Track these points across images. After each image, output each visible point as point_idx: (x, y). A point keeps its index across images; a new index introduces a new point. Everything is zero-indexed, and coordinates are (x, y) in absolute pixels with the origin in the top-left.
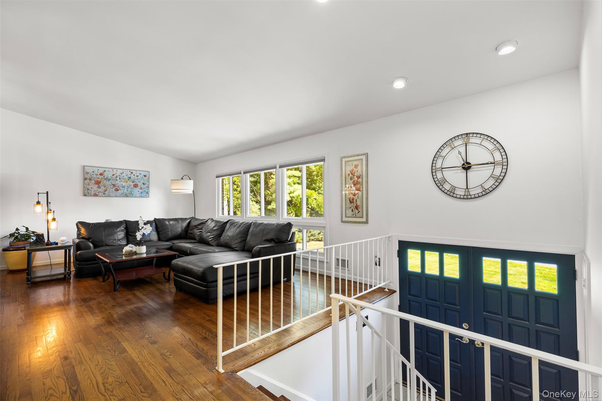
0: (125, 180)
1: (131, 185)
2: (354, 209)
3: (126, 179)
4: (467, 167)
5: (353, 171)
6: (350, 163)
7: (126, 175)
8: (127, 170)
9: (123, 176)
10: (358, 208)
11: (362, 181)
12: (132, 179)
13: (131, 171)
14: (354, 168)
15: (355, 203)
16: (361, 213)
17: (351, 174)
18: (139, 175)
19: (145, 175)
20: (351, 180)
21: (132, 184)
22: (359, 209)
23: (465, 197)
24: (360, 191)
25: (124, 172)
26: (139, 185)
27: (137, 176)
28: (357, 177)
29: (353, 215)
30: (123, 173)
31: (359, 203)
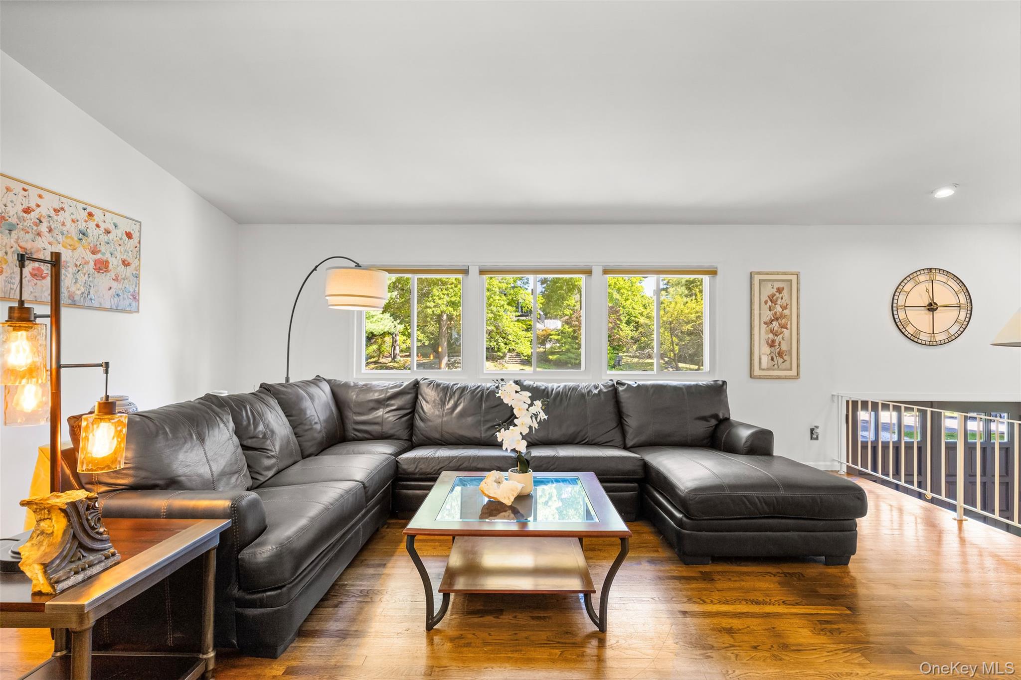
0: (69, 241)
1: (87, 263)
2: (776, 357)
3: (72, 238)
4: (932, 307)
5: (775, 298)
6: (770, 284)
7: (73, 221)
8: (75, 203)
9: (63, 224)
10: (783, 355)
11: (791, 314)
12: (91, 239)
13: (89, 209)
14: (776, 292)
15: (777, 347)
16: (787, 363)
17: (771, 301)
18: (112, 227)
19: (130, 233)
20: (770, 310)
21: (91, 258)
22: (785, 357)
23: (931, 343)
24: (787, 329)
25: (66, 206)
26: (111, 267)
27: (108, 232)
28: (781, 308)
29: (774, 366)
30: (62, 209)
31: (784, 347)
